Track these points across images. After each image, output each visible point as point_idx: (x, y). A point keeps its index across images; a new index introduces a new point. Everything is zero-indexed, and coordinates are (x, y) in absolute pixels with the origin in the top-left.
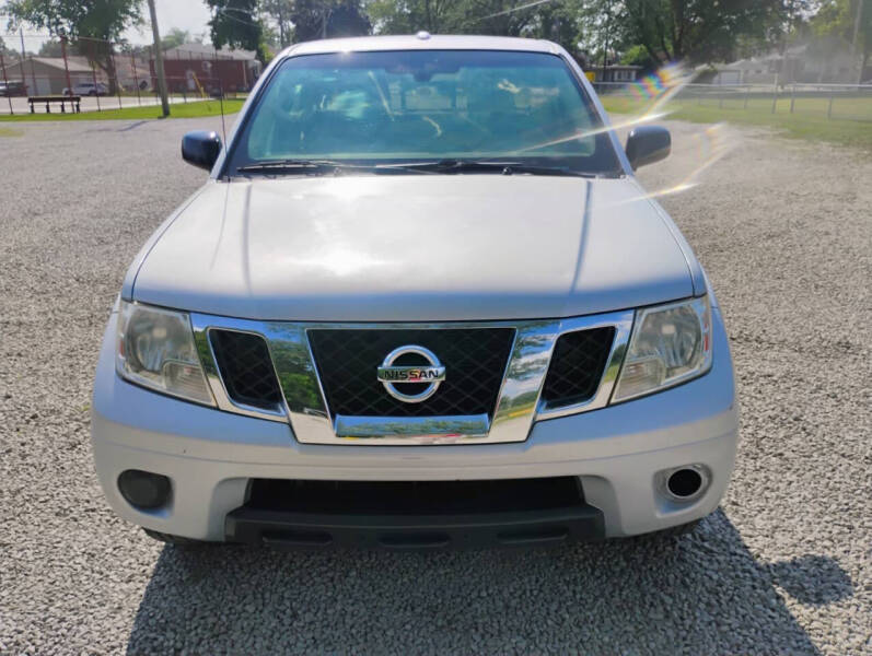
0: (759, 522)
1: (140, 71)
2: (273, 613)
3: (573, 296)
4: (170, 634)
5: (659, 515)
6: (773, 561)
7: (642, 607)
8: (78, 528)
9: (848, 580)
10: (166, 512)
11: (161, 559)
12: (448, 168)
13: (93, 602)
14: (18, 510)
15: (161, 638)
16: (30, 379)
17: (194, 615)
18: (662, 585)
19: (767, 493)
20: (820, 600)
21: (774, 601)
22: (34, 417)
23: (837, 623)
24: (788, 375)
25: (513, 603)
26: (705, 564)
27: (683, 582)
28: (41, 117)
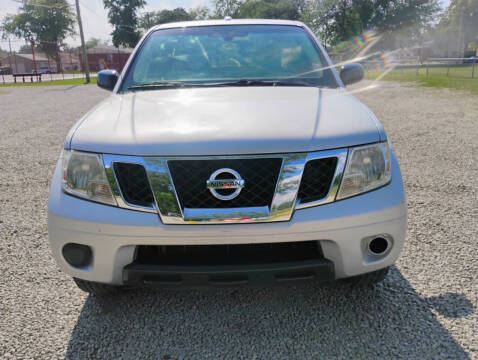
0: (420, 277)
1: (74, 61)
2: (150, 329)
3: (314, 140)
4: (91, 341)
5: (365, 264)
6: (429, 296)
7: (357, 321)
8: (40, 287)
9: (471, 306)
10: (90, 268)
11: (86, 303)
12: (243, 83)
13: (48, 326)
14: (6, 279)
15: (86, 343)
16: (13, 213)
17: (105, 330)
18: (367, 310)
19: (423, 262)
20: (456, 315)
21: (430, 317)
22: (15, 232)
23: (466, 327)
24: (432, 203)
25: (285, 321)
26: (391, 298)
27: (379, 308)
28: (20, 84)
